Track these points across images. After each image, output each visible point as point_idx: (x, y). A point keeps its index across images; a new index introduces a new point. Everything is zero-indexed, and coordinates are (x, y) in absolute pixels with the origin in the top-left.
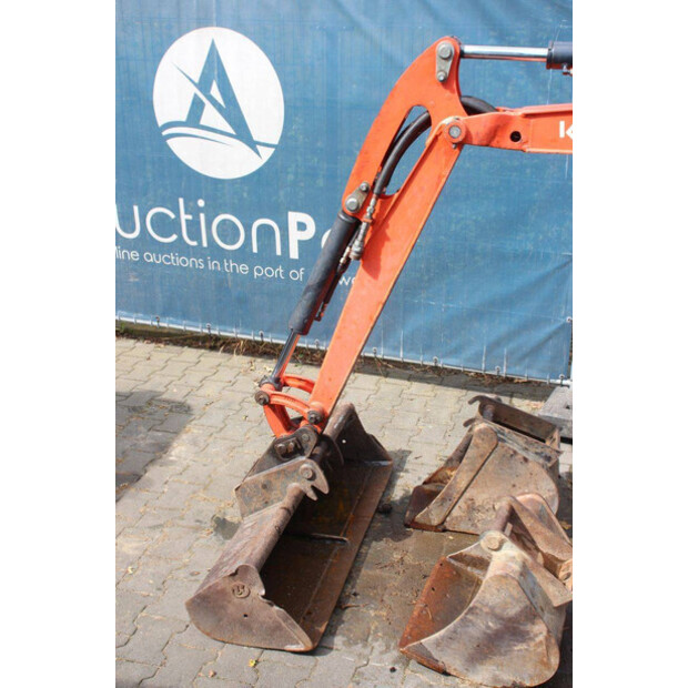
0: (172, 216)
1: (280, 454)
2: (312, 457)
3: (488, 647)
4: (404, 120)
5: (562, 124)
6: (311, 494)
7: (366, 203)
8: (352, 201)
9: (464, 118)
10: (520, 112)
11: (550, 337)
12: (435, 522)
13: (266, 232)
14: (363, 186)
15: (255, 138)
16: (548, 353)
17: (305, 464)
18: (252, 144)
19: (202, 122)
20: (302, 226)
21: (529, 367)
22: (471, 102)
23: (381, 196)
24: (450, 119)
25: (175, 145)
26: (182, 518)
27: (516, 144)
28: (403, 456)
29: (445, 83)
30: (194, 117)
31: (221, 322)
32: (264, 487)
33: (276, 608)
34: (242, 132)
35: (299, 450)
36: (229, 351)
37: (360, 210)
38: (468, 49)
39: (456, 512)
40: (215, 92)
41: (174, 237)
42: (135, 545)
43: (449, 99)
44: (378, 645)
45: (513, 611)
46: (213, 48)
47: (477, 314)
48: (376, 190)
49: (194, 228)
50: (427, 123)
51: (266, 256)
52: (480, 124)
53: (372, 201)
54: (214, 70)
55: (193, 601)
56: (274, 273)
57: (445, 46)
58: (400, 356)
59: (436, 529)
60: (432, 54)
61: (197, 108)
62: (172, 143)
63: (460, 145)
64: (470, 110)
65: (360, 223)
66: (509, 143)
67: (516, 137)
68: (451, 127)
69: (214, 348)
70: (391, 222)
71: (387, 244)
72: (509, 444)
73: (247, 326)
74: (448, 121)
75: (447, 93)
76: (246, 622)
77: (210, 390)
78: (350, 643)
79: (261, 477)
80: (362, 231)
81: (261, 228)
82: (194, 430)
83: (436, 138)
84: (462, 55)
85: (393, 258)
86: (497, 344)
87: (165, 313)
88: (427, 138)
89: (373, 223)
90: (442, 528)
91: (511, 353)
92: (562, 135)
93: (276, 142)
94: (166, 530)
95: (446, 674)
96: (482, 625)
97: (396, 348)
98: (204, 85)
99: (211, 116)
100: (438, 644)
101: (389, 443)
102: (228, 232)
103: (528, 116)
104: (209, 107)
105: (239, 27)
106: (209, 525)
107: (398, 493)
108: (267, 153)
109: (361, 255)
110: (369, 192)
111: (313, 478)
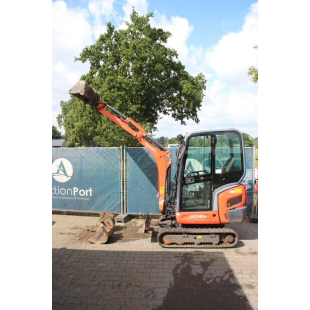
3: (98, 238)
13: (70, 191)
15: (68, 175)
16: (117, 208)
18: (67, 176)
20: (76, 190)
31: (61, 208)
34: (66, 174)
36: (63, 214)
40: (62, 168)
45: (101, 232)
46: (62, 162)
51: (70, 195)
54: (62, 165)
58: (93, 212)
61: (58, 171)
69: (60, 214)
73: (66, 209)
81: (69, 190)
86: (110, 207)
95: (93, 243)
98: (60, 167)
99: (61, 172)
102: (63, 191)
105: (66, 158)
108: (70, 178)
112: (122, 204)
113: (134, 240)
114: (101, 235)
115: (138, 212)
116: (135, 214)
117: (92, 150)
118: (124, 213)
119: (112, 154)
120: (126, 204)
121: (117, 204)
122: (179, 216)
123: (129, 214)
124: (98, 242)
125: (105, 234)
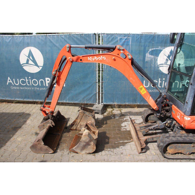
0: (25, 80)
1: (45, 119)
2: (51, 119)
4: (62, 58)
5: (89, 58)
6: (52, 126)
7: (56, 73)
8: (54, 73)
9: (72, 57)
10: (81, 56)
11: (93, 96)
12: (75, 129)
13: (42, 82)
14: (56, 70)
16: (92, 99)
17: (50, 121)
18: (38, 66)
19: (29, 63)
20: (48, 80)
21: (90, 101)
22: (73, 55)
23: (59, 71)
24: (70, 58)
25: (24, 68)
26: (29, 133)
27: (81, 61)
28: (69, 119)
29: (68, 52)
30: (27, 63)
31: (35, 99)
32: (43, 126)
33: (46, 146)
34: (36, 64)
35: (48, 118)
36: (37, 104)
37: (55, 74)
38: (72, 46)
39: (78, 127)
40: (31, 58)
41: (25, 84)
42: (20, 139)
43: (69, 54)
44: (65, 150)
46: (30, 51)
47: (80, 93)
48: (58, 70)
49: (29, 82)
50: (66, 59)
52: (75, 58)
53: (57, 73)
54: (30, 54)
55: (31, 147)
56: (44, 89)
57: (68, 45)
58: (68, 102)
59: (75, 130)
60: (66, 47)
61: (28, 61)
62: (23, 67)
63: (72, 62)
64: (73, 56)
65: (56, 77)
66: (80, 61)
67: (81, 60)
68: (70, 59)
70: (61, 76)
71: (61, 80)
72: (86, 114)
74: (69, 58)
75: (69, 53)
76: (41, 149)
77: (34, 111)
78: (61, 150)
79: (42, 124)
80: (56, 78)
81: (41, 81)
82: (31, 118)
83: (67, 61)
84: (71, 47)
85: (62, 82)
87: (25, 98)
88: (66, 61)
89: (58, 76)
90: (76, 130)
91: (86, 99)
92: (89, 59)
93: (42, 66)
94: (26, 136)
96: (82, 144)
97: (67, 100)
98: (29, 57)
99: (30, 62)
100: (75, 148)
101: (66, 117)
102: (35, 82)
103: (83, 56)
104: (30, 61)
106: (34, 134)
107: (68, 125)
108: (41, 68)
109: (56, 82)
110: (57, 71)
111: (52, 123)
112: (97, 94)
113: (124, 144)
114: (88, 144)
115: (113, 102)
116: (111, 103)
117: (63, 37)
118: (99, 103)
119: (87, 40)
120: (102, 94)
121: (92, 95)
122: (189, 121)
123: (105, 103)
124: (84, 152)
125: (92, 143)
